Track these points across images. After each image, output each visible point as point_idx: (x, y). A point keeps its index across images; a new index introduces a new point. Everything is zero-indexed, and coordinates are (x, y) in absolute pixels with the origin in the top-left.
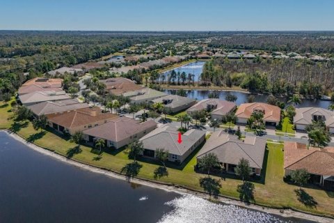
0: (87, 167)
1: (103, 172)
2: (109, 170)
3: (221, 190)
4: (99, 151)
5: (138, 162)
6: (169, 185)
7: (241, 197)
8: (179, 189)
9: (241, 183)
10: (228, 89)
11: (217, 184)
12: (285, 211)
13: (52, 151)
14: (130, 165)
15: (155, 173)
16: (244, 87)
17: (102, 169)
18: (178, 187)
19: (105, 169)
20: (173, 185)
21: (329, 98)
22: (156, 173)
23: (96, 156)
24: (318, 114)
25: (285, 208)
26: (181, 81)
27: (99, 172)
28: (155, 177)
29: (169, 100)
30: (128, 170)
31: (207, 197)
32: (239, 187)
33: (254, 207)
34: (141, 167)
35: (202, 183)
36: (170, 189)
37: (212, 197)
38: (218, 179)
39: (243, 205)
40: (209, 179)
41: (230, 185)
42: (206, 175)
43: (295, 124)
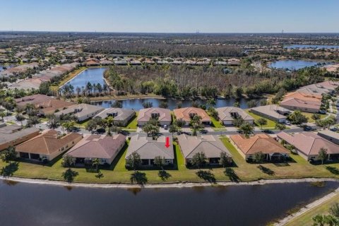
1: (115, 186)
3: (215, 177)
4: (96, 170)
5: (139, 171)
6: (178, 183)
7: (231, 179)
8: (186, 184)
9: (224, 169)
10: (144, 97)
11: (209, 174)
12: (261, 181)
13: (46, 179)
14: (133, 175)
16: (158, 94)
20: (180, 182)
21: (223, 97)
22: (161, 177)
24: (233, 111)
25: (259, 179)
26: (97, 91)
29: (114, 114)
30: (137, 179)
31: (209, 184)
32: (224, 172)
33: (243, 183)
34: (144, 174)
35: (199, 176)
36: (180, 186)
37: (213, 184)
38: (207, 170)
39: (234, 183)
40: (202, 172)
41: (218, 173)
42: (197, 170)
43: (223, 121)
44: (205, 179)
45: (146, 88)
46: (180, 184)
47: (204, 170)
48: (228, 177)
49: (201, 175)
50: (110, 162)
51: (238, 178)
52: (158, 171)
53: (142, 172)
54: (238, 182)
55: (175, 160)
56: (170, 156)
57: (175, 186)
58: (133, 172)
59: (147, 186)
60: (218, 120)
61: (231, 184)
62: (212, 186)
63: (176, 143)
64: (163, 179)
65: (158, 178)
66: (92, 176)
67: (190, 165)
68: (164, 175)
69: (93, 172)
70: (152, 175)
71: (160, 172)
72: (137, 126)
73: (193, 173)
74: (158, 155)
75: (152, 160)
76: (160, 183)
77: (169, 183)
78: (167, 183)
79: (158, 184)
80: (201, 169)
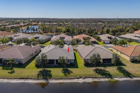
0: (5, 81)
1: (22, 81)
2: (27, 79)
3: (110, 74)
4: (10, 68)
6: (78, 78)
7: (124, 75)
8: (86, 79)
9: (116, 68)
11: (105, 71)
14: (40, 71)
16: (65, 32)
17: (20, 79)
18: (85, 78)
19: (23, 78)
20: (81, 77)
23: (10, 71)
27: (18, 81)
29: (37, 37)
30: (43, 75)
31: (107, 79)
32: (117, 70)
33: (136, 79)
34: (50, 71)
35: (96, 72)
36: (81, 81)
37: (110, 79)
38: (102, 68)
39: (129, 79)
40: (98, 70)
41: (112, 70)
42: (94, 68)
43: (104, 41)
44: (102, 75)
45: (58, 30)
46: (80, 79)
47: (99, 68)
48: (122, 74)
49: (98, 72)
50: (24, 62)
51: (130, 74)
52: (61, 69)
53: (48, 69)
54: (131, 78)
55: (75, 60)
56: (72, 57)
57: (76, 81)
58: (41, 69)
59: (52, 81)
60: (100, 41)
61: (126, 79)
62: (110, 81)
63: (75, 52)
64: (66, 75)
65: (62, 74)
66: (6, 72)
67: (87, 64)
68: (66, 72)
69: (7, 69)
70: (56, 72)
71: (64, 69)
72: (51, 43)
73: (91, 70)
74: (62, 56)
75: (57, 60)
76: (63, 78)
77: (70, 79)
78: (69, 79)
79: (61, 79)
80: (97, 68)
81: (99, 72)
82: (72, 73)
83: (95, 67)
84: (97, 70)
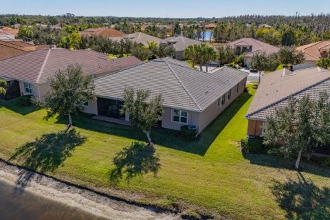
5: (77, 130)
15: (116, 162)
22: (119, 163)
28: (114, 175)
65: (104, 166)
68: (133, 160)
76: (92, 186)
77: (118, 199)
78: (113, 198)
79: (80, 187)
80: (308, 176)
81: (307, 204)
82: (151, 173)
83: (300, 170)
84: (295, 193)
